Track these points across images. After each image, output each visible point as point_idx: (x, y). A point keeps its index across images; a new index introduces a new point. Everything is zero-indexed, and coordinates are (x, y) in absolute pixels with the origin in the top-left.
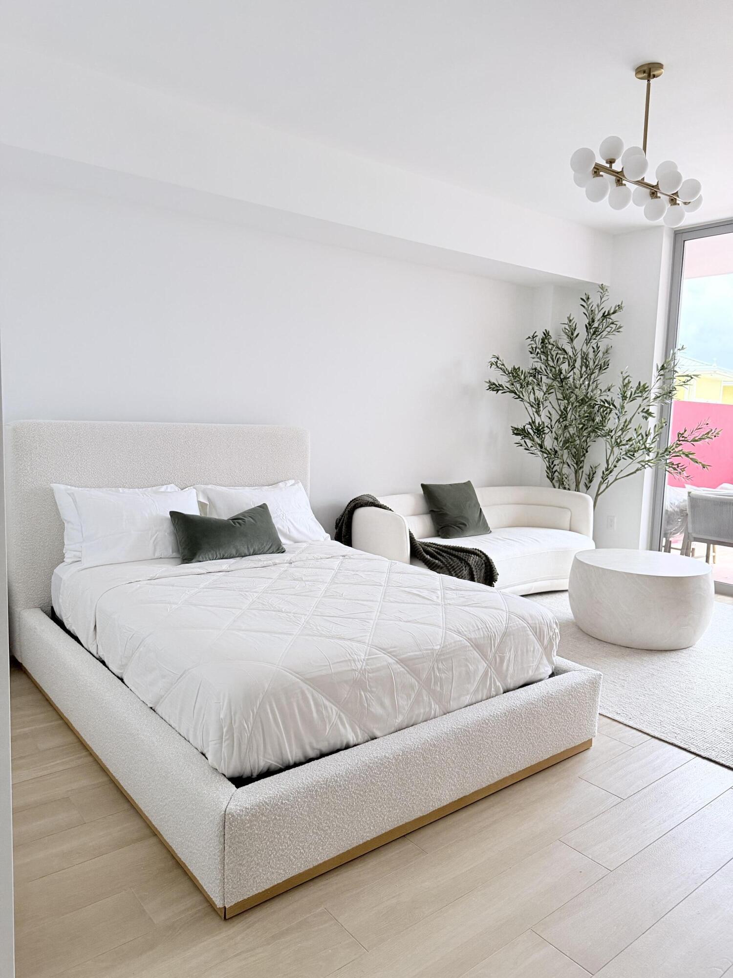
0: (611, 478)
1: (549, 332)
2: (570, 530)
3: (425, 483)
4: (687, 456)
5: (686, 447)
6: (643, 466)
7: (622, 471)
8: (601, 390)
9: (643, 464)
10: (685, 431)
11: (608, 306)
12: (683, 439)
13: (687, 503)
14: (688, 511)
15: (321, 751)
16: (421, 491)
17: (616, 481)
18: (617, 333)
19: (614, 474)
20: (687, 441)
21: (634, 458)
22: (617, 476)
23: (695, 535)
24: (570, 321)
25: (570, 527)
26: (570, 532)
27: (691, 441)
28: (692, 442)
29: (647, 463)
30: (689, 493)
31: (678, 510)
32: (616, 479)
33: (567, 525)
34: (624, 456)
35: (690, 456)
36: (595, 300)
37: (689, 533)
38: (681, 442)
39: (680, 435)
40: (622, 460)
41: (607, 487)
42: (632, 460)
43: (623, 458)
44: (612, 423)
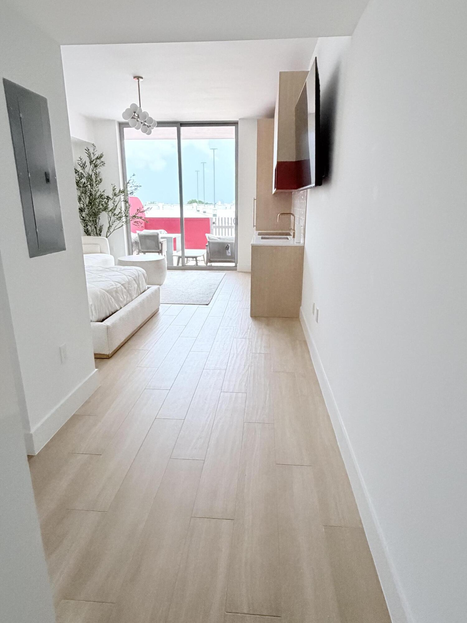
0: (111, 230)
2: (101, 253)
7: (115, 227)
8: (100, 192)
11: (97, 154)
12: (139, 211)
14: (139, 241)
15: (112, 312)
18: (103, 166)
19: (113, 228)
21: (120, 220)
23: (142, 250)
24: (81, 159)
25: (100, 251)
26: (101, 254)
30: (138, 234)
31: (136, 241)
32: (114, 230)
33: (99, 252)
36: (91, 151)
37: (140, 250)
38: (138, 213)
40: (116, 222)
41: (110, 234)
42: (119, 221)
44: (111, 205)
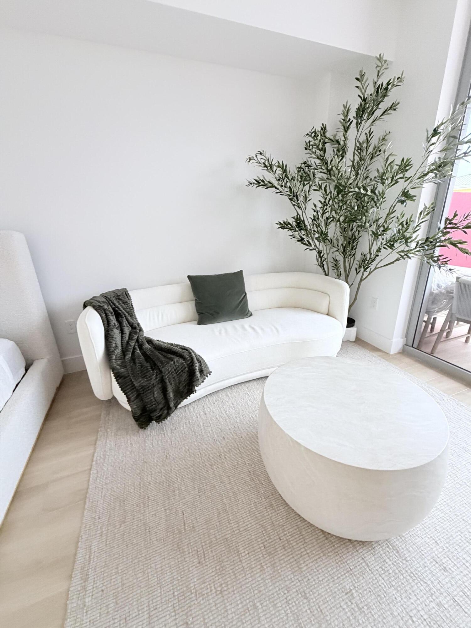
0: (372, 267)
1: (326, 125)
2: (327, 315)
3: (191, 274)
4: (454, 245)
5: (456, 235)
6: (402, 256)
7: (382, 260)
9: (403, 254)
10: (456, 215)
12: (451, 226)
13: (454, 286)
14: (454, 295)
16: (188, 282)
17: (376, 270)
19: (375, 263)
20: (457, 228)
22: (377, 265)
23: (458, 316)
25: (328, 312)
27: (463, 228)
28: (465, 230)
29: (406, 253)
30: (458, 277)
31: (445, 292)
32: (376, 268)
33: (325, 310)
34: (385, 246)
35: (460, 246)
37: (452, 314)
38: (448, 230)
39: (448, 221)
41: (369, 274)
42: (392, 250)
43: (384, 248)
